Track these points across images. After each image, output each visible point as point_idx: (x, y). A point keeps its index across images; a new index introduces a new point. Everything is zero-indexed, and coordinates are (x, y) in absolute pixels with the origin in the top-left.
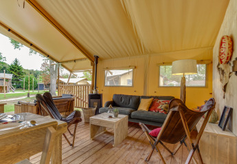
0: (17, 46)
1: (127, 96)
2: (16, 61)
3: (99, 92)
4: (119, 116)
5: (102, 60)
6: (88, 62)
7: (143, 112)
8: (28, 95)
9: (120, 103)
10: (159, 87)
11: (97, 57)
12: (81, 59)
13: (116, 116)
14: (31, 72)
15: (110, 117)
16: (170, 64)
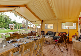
0: (16, 16)
1: (52, 32)
2: (15, 20)
3: (44, 31)
4: (51, 37)
5: (44, 21)
6: (40, 22)
7: (57, 36)
8: (20, 31)
9: (50, 34)
10: (61, 29)
11: (43, 20)
12: (37, 21)
13: (50, 37)
14: (19, 23)
15: (49, 37)
16: (65, 23)
